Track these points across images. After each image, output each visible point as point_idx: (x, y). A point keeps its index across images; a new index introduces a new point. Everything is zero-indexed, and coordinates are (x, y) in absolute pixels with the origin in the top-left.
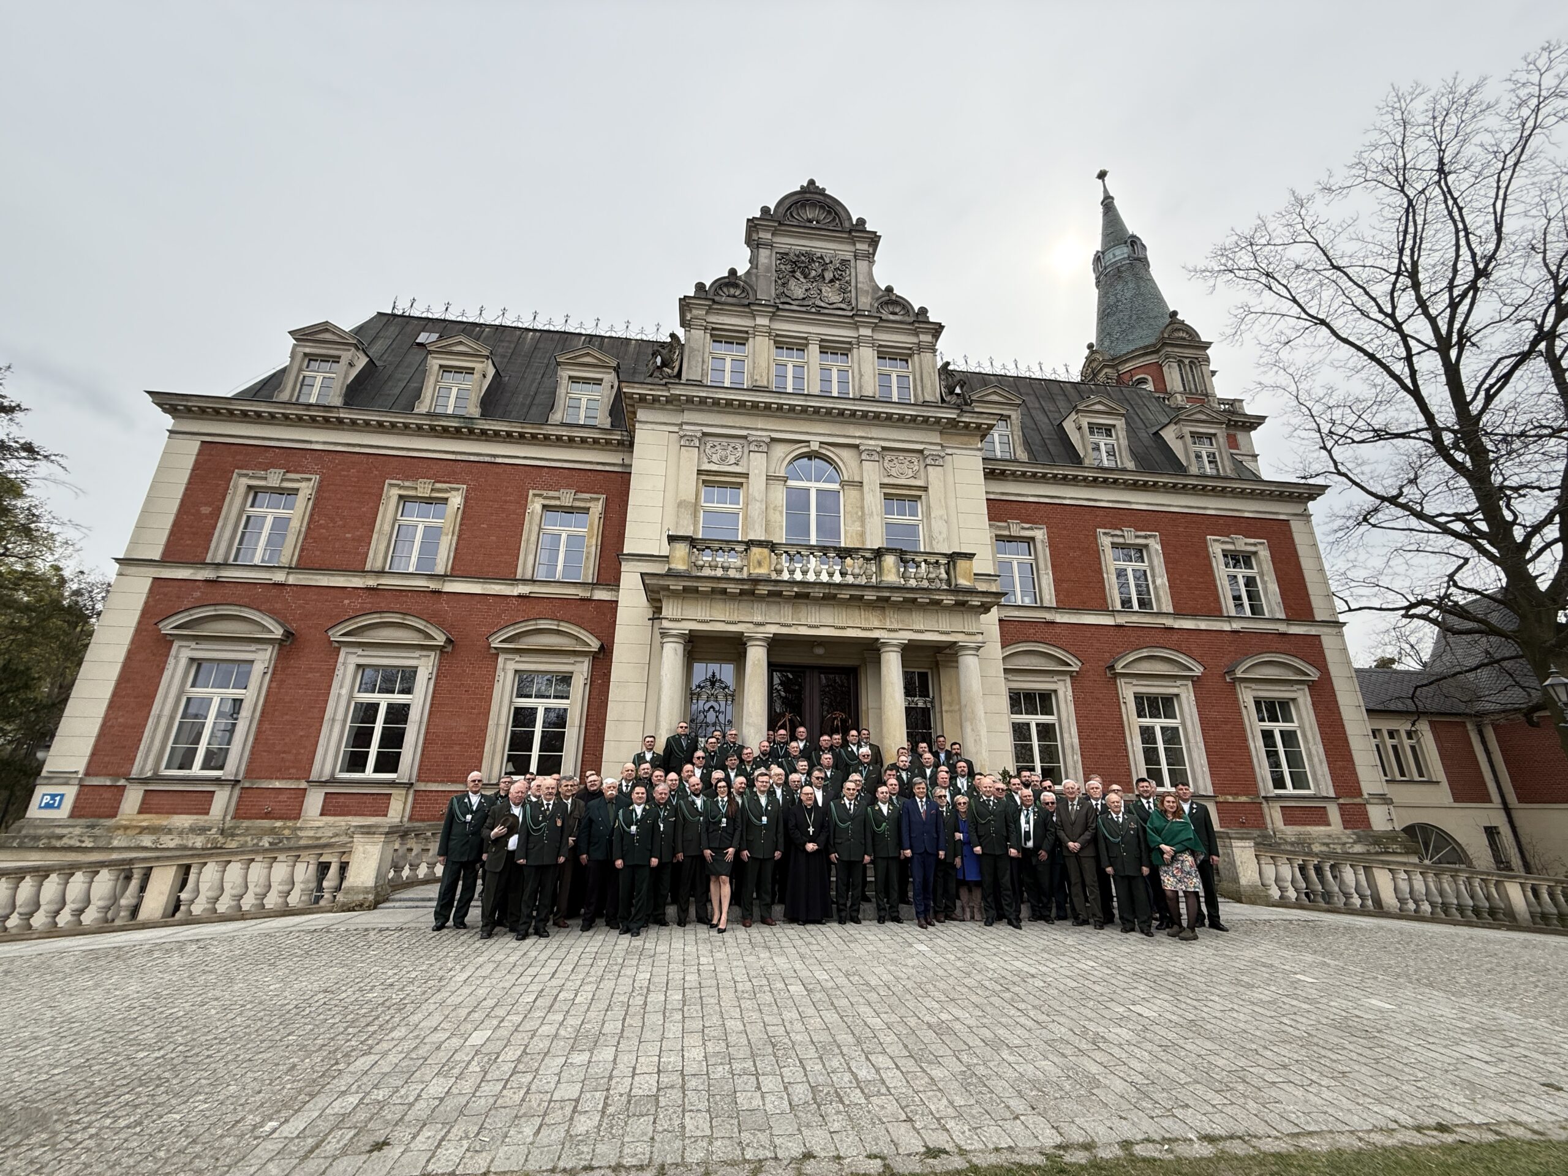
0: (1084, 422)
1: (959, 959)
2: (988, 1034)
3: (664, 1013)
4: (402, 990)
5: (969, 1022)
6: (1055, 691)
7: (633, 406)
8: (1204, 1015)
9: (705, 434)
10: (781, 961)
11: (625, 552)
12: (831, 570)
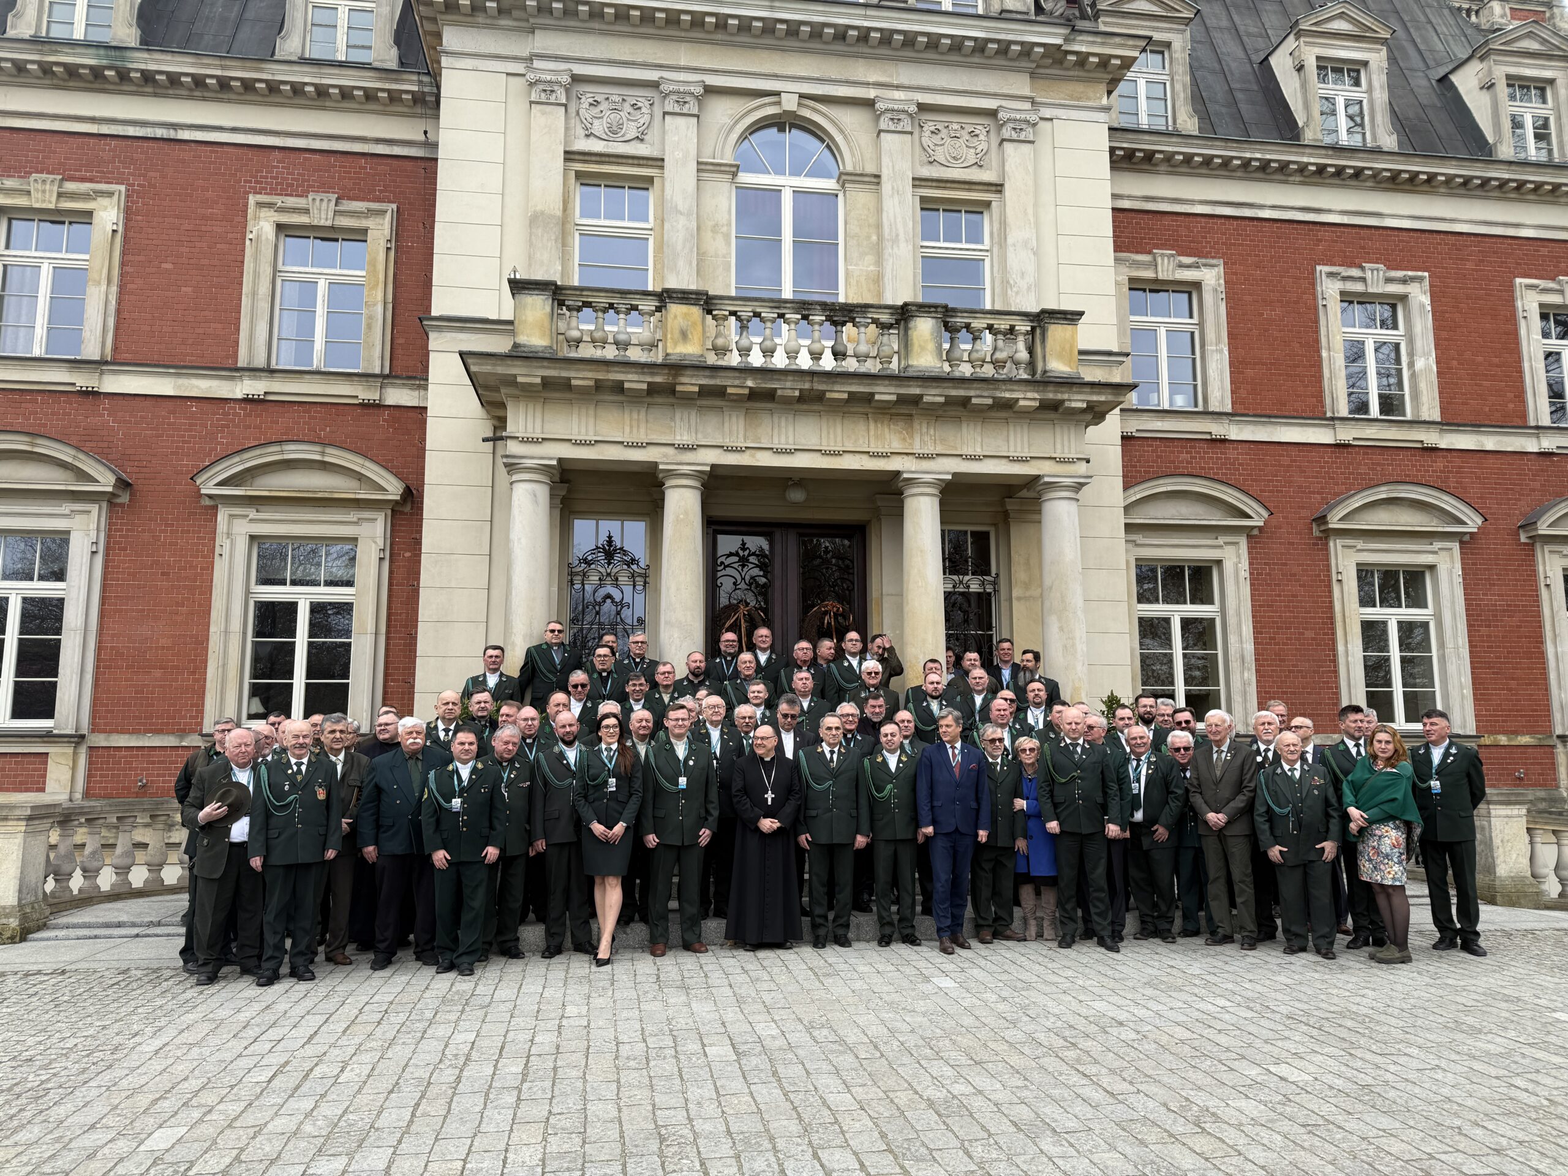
0: (1310, 58)
1: (1004, 999)
2: (1023, 1113)
3: (487, 1095)
4: (45, 1067)
5: (1000, 1096)
6: (1219, 562)
7: (434, 20)
8: (1389, 1077)
9: (576, 79)
10: (703, 1009)
11: (434, 313)
12: (816, 347)
